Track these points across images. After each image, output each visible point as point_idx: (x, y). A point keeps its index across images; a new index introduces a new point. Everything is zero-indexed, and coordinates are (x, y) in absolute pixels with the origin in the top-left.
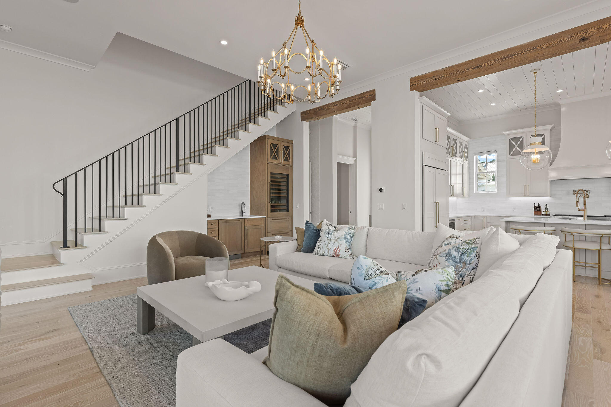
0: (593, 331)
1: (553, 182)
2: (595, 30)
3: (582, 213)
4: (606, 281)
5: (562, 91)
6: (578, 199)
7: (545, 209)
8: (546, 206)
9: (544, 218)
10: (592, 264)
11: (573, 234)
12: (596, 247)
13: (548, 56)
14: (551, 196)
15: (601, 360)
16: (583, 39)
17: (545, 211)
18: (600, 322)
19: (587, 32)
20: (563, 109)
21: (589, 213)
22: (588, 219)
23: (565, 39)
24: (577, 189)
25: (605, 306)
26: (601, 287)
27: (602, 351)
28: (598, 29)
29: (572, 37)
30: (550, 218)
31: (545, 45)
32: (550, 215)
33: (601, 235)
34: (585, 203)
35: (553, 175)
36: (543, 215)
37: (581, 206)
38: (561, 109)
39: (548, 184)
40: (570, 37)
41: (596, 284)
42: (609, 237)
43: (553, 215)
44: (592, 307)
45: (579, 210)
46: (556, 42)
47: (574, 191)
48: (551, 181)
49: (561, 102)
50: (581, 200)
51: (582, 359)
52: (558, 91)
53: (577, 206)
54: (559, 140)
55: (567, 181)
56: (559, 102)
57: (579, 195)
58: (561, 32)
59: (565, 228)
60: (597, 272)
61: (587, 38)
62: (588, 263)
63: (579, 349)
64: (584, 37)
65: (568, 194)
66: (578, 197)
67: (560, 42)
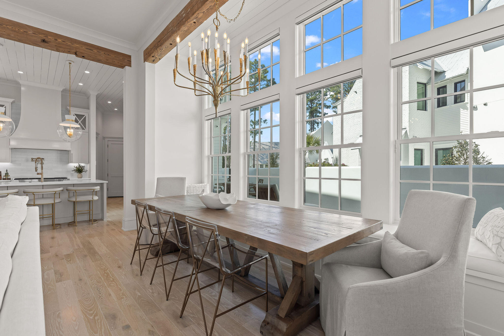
0: (53, 264)
1: (13, 150)
2: (52, 38)
3: (39, 176)
4: (57, 225)
5: (22, 73)
6: (36, 166)
7: (6, 174)
8: (7, 171)
9: (4, 182)
10: (47, 215)
11: (34, 193)
12: (51, 201)
13: (13, 38)
14: (12, 162)
15: (61, 281)
16: (44, 41)
17: (6, 176)
18: (57, 256)
19: (47, 37)
20: (23, 89)
21: (45, 176)
22: (44, 181)
23: (29, 32)
24: (36, 157)
25: (59, 243)
26: (55, 230)
27: (61, 275)
28: (55, 39)
29: (35, 34)
30: (11, 181)
31: (11, 27)
32: (10, 179)
33: (55, 192)
34: (42, 169)
35: (13, 143)
36: (4, 179)
37: (39, 171)
38: (21, 88)
39: (9, 151)
40: (34, 34)
41: (51, 230)
42: (59, 193)
43: (13, 179)
44: (50, 247)
45: (38, 174)
46: (21, 31)
47: (32, 159)
48: (12, 149)
49: (21, 82)
50: (39, 166)
51: (48, 287)
52: (19, 72)
53: (36, 171)
54: (19, 114)
55: (27, 150)
56: (20, 82)
57: (37, 162)
58: (26, 25)
59: (27, 189)
60: (51, 220)
61: (46, 42)
62: (45, 215)
63: (45, 282)
64: (45, 39)
65: (27, 161)
66: (37, 164)
67: (25, 33)
